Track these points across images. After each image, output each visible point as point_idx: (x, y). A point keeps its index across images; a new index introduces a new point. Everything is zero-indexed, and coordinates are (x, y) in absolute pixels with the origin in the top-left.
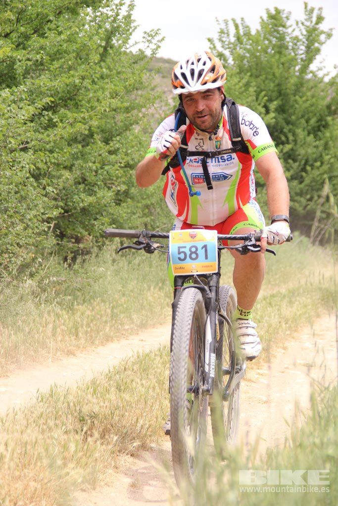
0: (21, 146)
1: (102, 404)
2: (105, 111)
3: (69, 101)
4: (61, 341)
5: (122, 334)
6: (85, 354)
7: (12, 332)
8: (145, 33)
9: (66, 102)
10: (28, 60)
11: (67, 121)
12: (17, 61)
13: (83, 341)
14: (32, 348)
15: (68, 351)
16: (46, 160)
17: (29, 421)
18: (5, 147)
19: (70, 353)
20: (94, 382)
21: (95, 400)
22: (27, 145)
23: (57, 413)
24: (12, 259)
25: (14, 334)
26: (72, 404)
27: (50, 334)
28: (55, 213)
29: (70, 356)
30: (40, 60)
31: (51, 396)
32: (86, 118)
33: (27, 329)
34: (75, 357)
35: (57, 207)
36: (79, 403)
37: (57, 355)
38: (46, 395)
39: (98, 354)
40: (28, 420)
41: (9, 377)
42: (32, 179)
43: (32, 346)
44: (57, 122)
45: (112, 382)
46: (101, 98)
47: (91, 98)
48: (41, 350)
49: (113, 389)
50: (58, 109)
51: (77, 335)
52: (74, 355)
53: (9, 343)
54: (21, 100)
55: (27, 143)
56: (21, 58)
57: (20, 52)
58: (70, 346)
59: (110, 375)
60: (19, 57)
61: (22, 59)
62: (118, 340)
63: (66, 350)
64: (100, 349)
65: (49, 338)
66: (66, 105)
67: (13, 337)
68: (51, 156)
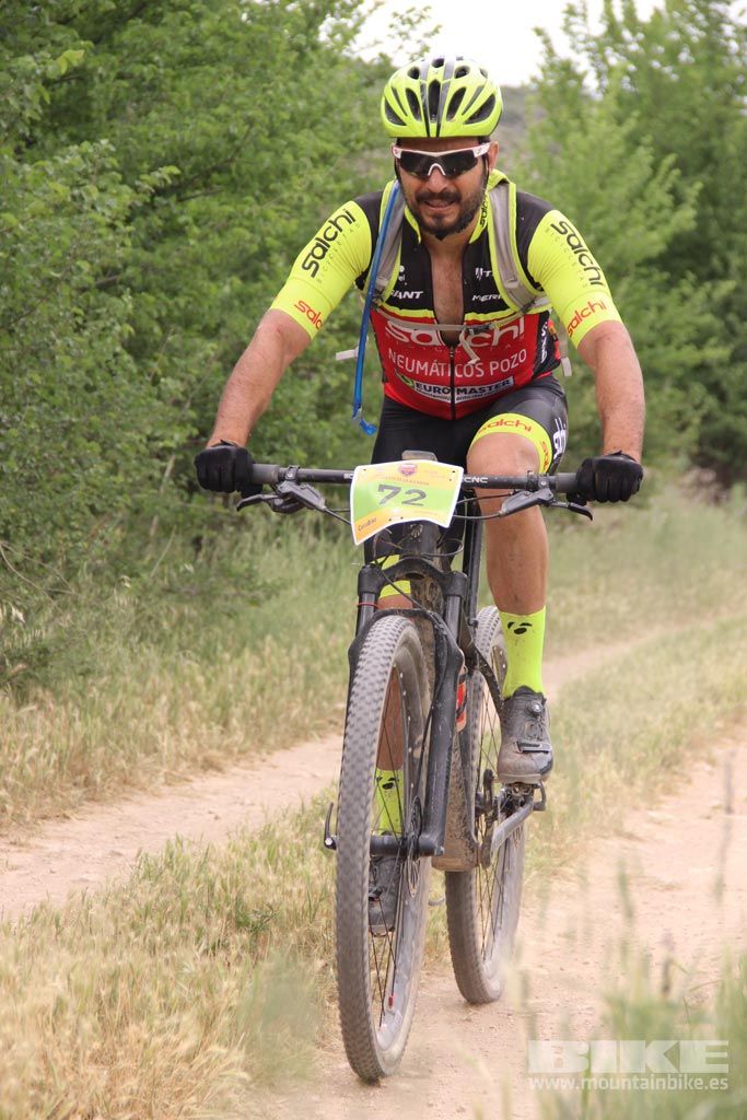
0: (102, 280)
1: (288, 887)
2: (300, 199)
3: (215, 176)
4: (189, 737)
5: (331, 722)
6: (246, 768)
7: (76, 714)
8: (395, 15)
9: (208, 176)
10: (121, 76)
11: (211, 223)
12: (96, 79)
13: (239, 737)
14: (121, 752)
15: (206, 760)
16: (159, 311)
17: (121, 924)
18: (68, 281)
19: (209, 765)
20: (267, 835)
21: (272, 878)
22: (115, 277)
23: (184, 905)
24: (80, 544)
25: (80, 719)
26: (218, 886)
27: (163, 720)
28: (177, 436)
29: (210, 771)
30: (149, 78)
31: (169, 865)
32: (255, 215)
33: (110, 709)
34: (220, 774)
35: (182, 423)
36: (235, 883)
37: (180, 770)
38: (156, 865)
39: (275, 767)
40: (116, 921)
41: (68, 818)
42: (126, 357)
43: (122, 747)
44: (187, 223)
45: (309, 835)
46: (290, 170)
47: (268, 168)
48: (143, 755)
49: (312, 851)
50: (189, 193)
51: (226, 724)
52: (219, 770)
53: (68, 739)
54: (102, 171)
55: (116, 272)
56: (105, 74)
57: (102, 57)
58: (211, 747)
59: (304, 818)
60: (100, 70)
61: (108, 76)
62: (321, 737)
63: (200, 758)
64: (280, 757)
65: (160, 729)
66: (206, 185)
67: (78, 725)
68: (171, 302)
